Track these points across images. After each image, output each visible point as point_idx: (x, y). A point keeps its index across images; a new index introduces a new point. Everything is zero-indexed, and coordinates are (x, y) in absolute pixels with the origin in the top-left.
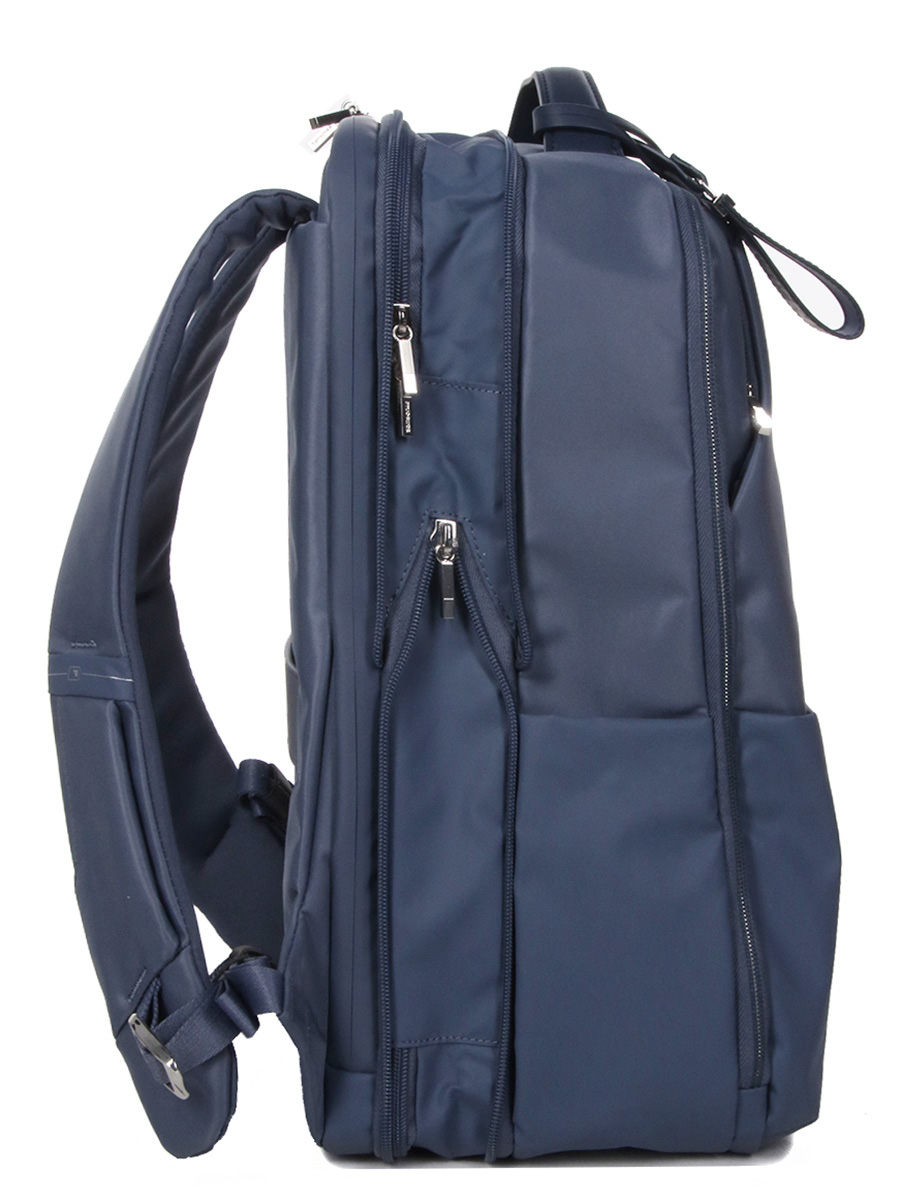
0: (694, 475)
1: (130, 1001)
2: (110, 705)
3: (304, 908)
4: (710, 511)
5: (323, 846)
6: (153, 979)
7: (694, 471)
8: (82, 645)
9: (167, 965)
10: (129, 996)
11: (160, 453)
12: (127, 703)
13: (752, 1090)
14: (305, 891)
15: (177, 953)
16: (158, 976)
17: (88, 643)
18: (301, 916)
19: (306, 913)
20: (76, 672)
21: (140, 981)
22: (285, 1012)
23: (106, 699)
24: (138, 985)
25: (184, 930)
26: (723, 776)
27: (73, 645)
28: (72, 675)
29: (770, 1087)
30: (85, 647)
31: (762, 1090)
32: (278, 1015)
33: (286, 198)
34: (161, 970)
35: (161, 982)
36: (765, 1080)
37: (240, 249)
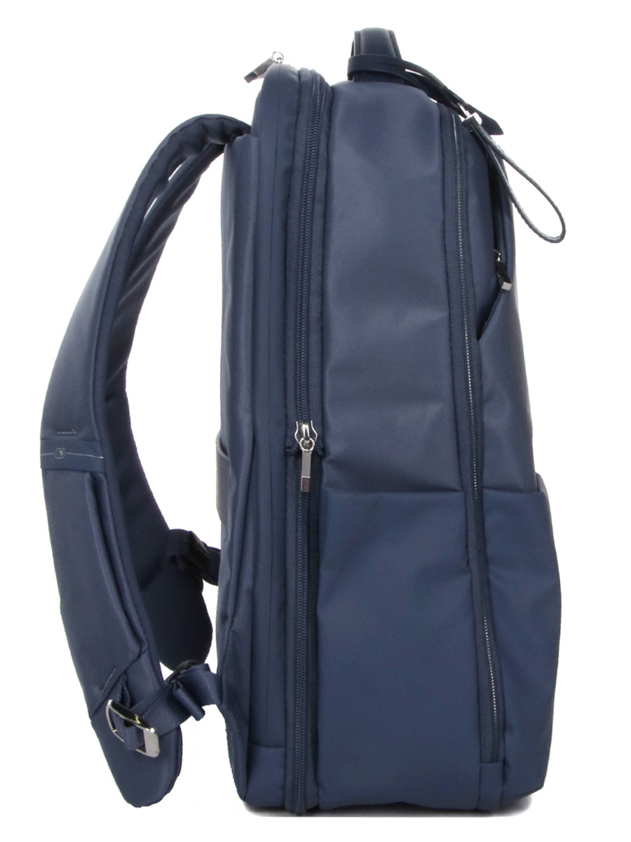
0: (450, 315)
1: (102, 691)
2: (87, 476)
3: (233, 629)
4: (461, 342)
5: (247, 583)
6: (121, 675)
7: (450, 312)
8: (66, 433)
9: (131, 664)
10: (102, 687)
11: (124, 298)
12: (100, 474)
13: (492, 764)
14: (234, 615)
15: (139, 656)
16: (125, 672)
17: (70, 431)
18: (231, 634)
19: (234, 632)
20: (61, 452)
21: (111, 676)
22: (224, 703)
23: (84, 471)
24: (109, 680)
25: (144, 639)
26: (472, 535)
27: (59, 433)
28: (58, 455)
29: (505, 762)
30: (68, 435)
31: (499, 766)
32: (219, 706)
33: (225, 122)
34: (128, 668)
35: (127, 677)
36: (501, 758)
37: (190, 158)
